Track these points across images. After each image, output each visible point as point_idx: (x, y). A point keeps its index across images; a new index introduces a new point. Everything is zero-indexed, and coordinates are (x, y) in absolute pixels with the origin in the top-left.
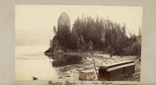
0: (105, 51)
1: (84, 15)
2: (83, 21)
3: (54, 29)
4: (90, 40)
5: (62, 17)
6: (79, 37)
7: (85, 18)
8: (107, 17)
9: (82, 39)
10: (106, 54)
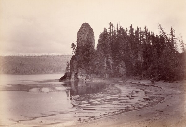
0: (144, 75)
1: (112, 26)
2: (111, 34)
3: (72, 47)
4: (121, 60)
5: (83, 30)
6: (106, 56)
7: (115, 31)
8: (145, 27)
9: (109, 60)
10: (145, 79)
